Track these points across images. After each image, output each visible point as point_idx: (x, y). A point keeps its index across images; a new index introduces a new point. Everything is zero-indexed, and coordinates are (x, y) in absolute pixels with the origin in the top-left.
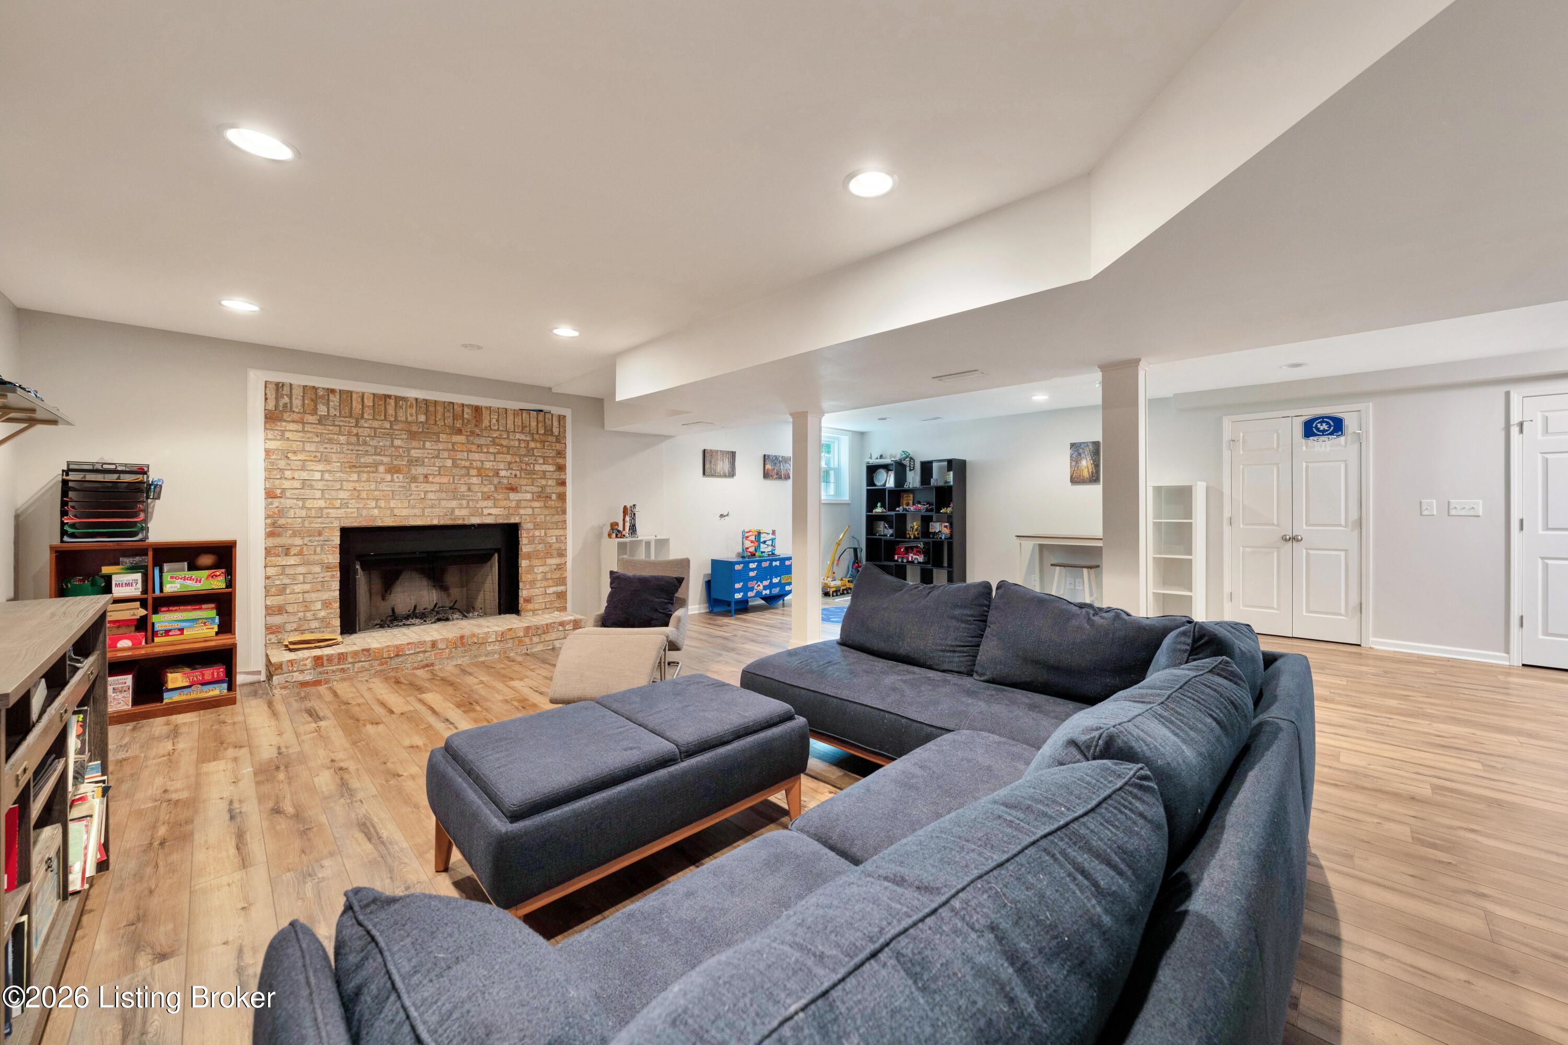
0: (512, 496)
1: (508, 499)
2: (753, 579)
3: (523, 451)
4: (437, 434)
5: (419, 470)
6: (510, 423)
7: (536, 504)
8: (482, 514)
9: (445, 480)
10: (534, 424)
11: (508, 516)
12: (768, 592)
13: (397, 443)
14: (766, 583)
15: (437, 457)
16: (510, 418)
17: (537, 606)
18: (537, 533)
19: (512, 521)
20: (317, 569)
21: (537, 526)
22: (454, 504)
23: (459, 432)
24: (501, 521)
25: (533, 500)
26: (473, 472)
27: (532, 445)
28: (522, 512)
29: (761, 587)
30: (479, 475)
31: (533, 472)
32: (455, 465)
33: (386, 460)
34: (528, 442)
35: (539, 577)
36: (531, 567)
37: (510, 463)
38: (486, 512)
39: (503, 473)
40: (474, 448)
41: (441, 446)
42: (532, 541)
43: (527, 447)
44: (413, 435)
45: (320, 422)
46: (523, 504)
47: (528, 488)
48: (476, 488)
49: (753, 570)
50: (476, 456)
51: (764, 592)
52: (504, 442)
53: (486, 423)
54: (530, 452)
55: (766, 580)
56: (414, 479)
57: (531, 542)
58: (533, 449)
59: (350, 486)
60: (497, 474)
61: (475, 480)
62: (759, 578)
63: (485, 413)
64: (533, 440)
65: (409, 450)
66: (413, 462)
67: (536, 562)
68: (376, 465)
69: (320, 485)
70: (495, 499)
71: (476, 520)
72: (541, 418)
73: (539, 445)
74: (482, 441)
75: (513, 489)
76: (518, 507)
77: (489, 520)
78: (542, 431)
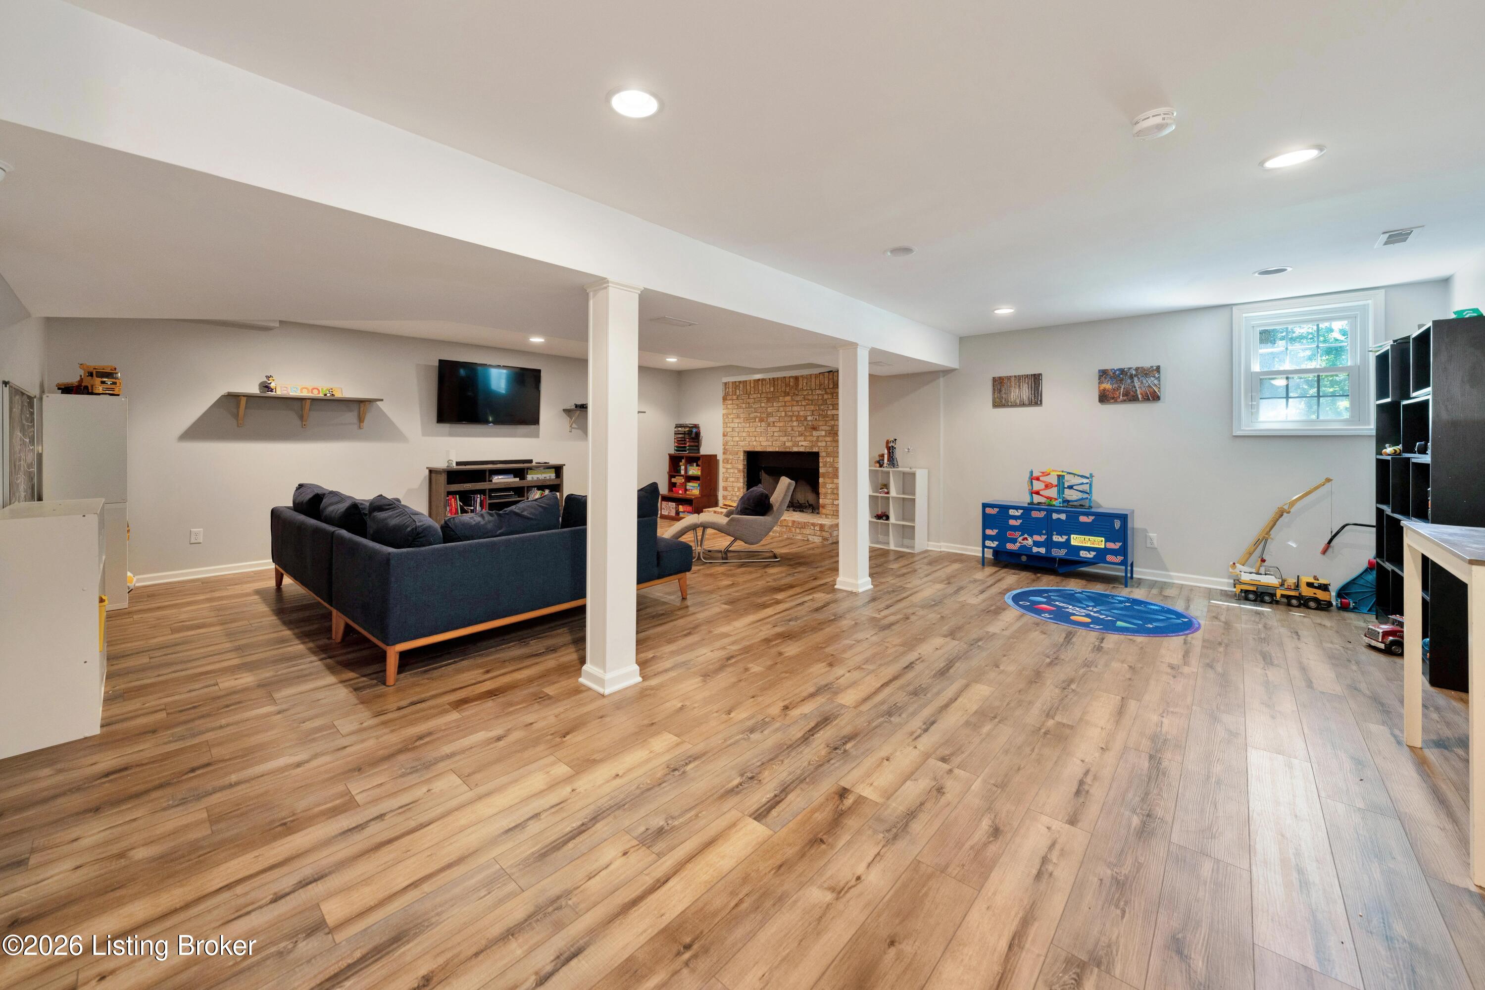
0: (815, 433)
1: (812, 435)
2: (1014, 528)
3: (820, 402)
4: (778, 397)
5: (771, 419)
6: (813, 383)
7: (828, 439)
8: (798, 446)
9: (781, 424)
10: (826, 382)
11: (812, 447)
12: (1043, 550)
13: (763, 405)
14: (1041, 538)
15: (778, 411)
16: (813, 380)
17: (828, 512)
18: (828, 460)
19: (815, 450)
20: (736, 471)
21: (828, 455)
22: (785, 439)
23: (788, 394)
24: (808, 450)
25: (825, 436)
26: (794, 419)
27: (826, 397)
28: (820, 444)
29: (1030, 542)
30: (797, 421)
31: (826, 416)
32: (786, 415)
33: (759, 415)
34: (823, 395)
35: (829, 491)
36: (825, 483)
37: (813, 411)
38: (800, 444)
39: (809, 418)
40: (795, 403)
41: (780, 404)
42: (825, 463)
43: (822, 399)
44: (768, 400)
45: (737, 399)
46: (821, 439)
47: (823, 428)
48: (795, 429)
49: (1015, 518)
50: (795, 408)
51: (1035, 550)
52: (810, 397)
53: (800, 386)
54: (825, 402)
55: (1040, 534)
56: (769, 425)
57: (825, 466)
58: (826, 400)
59: (746, 430)
60: (806, 419)
61: (795, 424)
62: (1023, 529)
63: (800, 379)
64: (826, 393)
65: (767, 408)
66: (770, 415)
67: (828, 480)
68: (755, 418)
69: (737, 430)
70: (806, 436)
71: (795, 449)
72: (831, 377)
73: (830, 396)
74: (798, 398)
75: (814, 428)
76: (817, 441)
77: (802, 449)
78: (831, 386)
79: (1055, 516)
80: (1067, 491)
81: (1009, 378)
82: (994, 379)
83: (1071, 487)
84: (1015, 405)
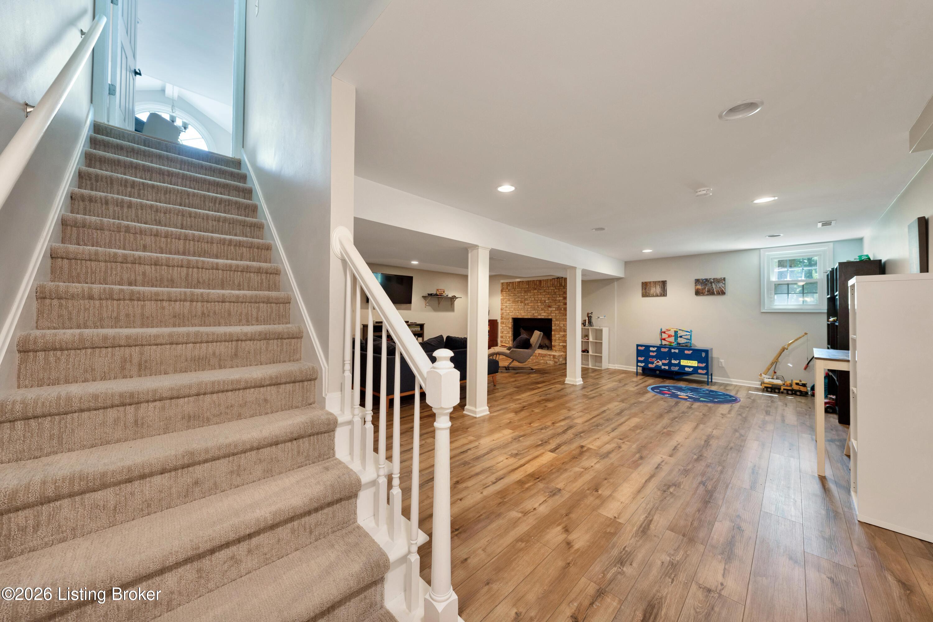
0: (549, 309)
1: (548, 310)
2: (653, 357)
3: (553, 293)
4: (530, 291)
5: (527, 302)
6: (549, 284)
7: (557, 312)
8: (541, 315)
9: (532, 304)
10: (556, 283)
11: (548, 316)
12: (667, 368)
13: (522, 294)
14: (667, 362)
15: (530, 297)
16: (549, 282)
17: (557, 349)
18: (557, 322)
19: (550, 317)
20: (508, 328)
21: (557, 320)
22: (534, 312)
23: (535, 289)
24: (546, 318)
25: (555, 310)
26: (539, 301)
27: (556, 291)
28: (552, 315)
29: (660, 363)
30: (540, 302)
31: (556, 300)
32: (535, 300)
33: (520, 299)
34: (554, 290)
35: (557, 338)
36: (555, 335)
37: (549, 298)
38: (542, 314)
39: (547, 301)
40: (539, 294)
41: (531, 294)
42: (555, 324)
43: (554, 292)
44: (525, 292)
45: (509, 291)
46: (553, 312)
47: (554, 306)
48: (540, 307)
49: (653, 351)
50: (540, 296)
51: (663, 367)
52: (547, 291)
53: (542, 285)
54: (555, 293)
55: (666, 360)
56: (525, 305)
57: (555, 326)
58: (556, 292)
59: (513, 307)
60: (545, 302)
61: (539, 304)
62: (656, 357)
63: (542, 282)
64: (556, 289)
65: (524, 296)
66: (526, 299)
67: (557, 333)
68: (518, 301)
69: (508, 307)
70: (545, 310)
71: (539, 317)
72: (558, 280)
73: (558, 290)
74: (541, 291)
75: (550, 307)
76: (551, 313)
77: (543, 317)
78: (558, 285)
79: (673, 351)
80: (679, 338)
81: (650, 282)
82: (643, 283)
83: (681, 337)
84: (653, 296)
